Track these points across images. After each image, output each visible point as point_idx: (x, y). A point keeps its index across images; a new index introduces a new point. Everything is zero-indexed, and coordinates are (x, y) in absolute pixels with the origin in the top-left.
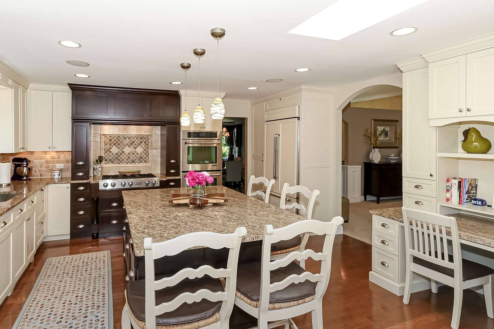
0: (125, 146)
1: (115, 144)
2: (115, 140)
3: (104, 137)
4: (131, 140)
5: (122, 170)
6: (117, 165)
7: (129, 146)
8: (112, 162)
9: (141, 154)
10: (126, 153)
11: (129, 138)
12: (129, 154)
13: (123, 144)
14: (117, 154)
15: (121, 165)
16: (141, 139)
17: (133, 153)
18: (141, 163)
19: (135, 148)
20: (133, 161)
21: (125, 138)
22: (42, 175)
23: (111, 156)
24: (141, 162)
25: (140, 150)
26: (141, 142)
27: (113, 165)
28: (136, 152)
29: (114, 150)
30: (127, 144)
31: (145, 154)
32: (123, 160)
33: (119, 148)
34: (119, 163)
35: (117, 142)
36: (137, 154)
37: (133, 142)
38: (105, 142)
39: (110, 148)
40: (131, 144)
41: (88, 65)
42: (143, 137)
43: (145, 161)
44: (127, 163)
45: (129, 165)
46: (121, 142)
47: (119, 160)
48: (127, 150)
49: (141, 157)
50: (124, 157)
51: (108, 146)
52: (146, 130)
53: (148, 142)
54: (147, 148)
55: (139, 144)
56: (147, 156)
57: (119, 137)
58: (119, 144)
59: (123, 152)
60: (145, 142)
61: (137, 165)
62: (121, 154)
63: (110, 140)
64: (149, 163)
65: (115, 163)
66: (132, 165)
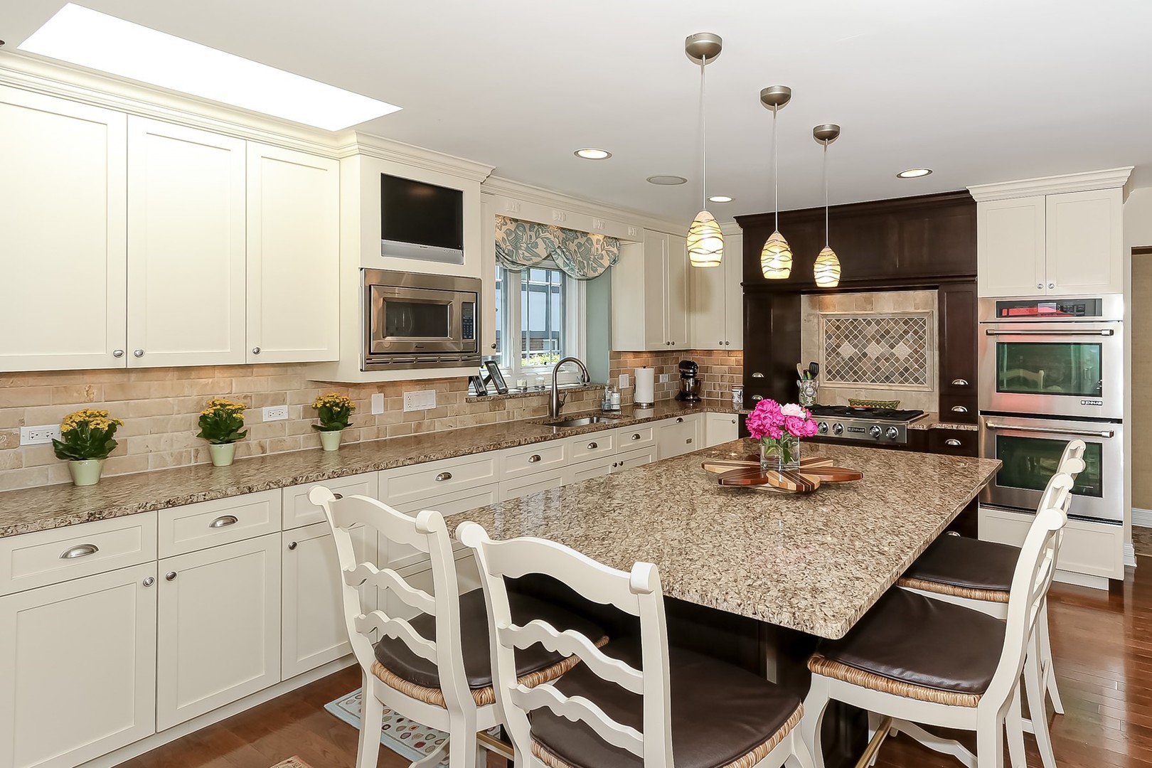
0: (869, 341)
1: (847, 337)
2: (847, 328)
3: (825, 320)
4: (882, 327)
5: (863, 397)
6: (851, 384)
7: (878, 342)
8: (842, 378)
9: (907, 360)
10: (871, 357)
11: (878, 323)
12: (877, 359)
13: (865, 337)
14: (851, 359)
15: (860, 384)
16: (906, 323)
17: (888, 358)
18: (906, 384)
19: (892, 347)
20: (887, 378)
21: (869, 323)
22: (723, 394)
23: (838, 363)
24: (906, 380)
25: (902, 350)
26: (906, 332)
27: (842, 384)
28: (892, 354)
29: (847, 350)
30: (874, 338)
31: (917, 361)
32: (864, 373)
33: (855, 346)
34: (855, 381)
35: (851, 332)
36: (897, 360)
37: (887, 332)
38: (827, 332)
39: (839, 346)
40: (883, 337)
41: (685, 181)
42: (911, 319)
43: (916, 380)
44: (873, 381)
45: (877, 386)
46: (860, 332)
47: (855, 373)
48: (874, 350)
49: (906, 370)
50: (865, 365)
51: (833, 341)
52: (917, 301)
53: (924, 332)
54: (922, 347)
55: (901, 337)
56: (922, 366)
57: (856, 320)
58: (856, 337)
59: (865, 355)
60: (916, 332)
61: (896, 387)
62: (860, 359)
63: (838, 328)
64: (926, 385)
65: (847, 380)
66: (885, 386)
